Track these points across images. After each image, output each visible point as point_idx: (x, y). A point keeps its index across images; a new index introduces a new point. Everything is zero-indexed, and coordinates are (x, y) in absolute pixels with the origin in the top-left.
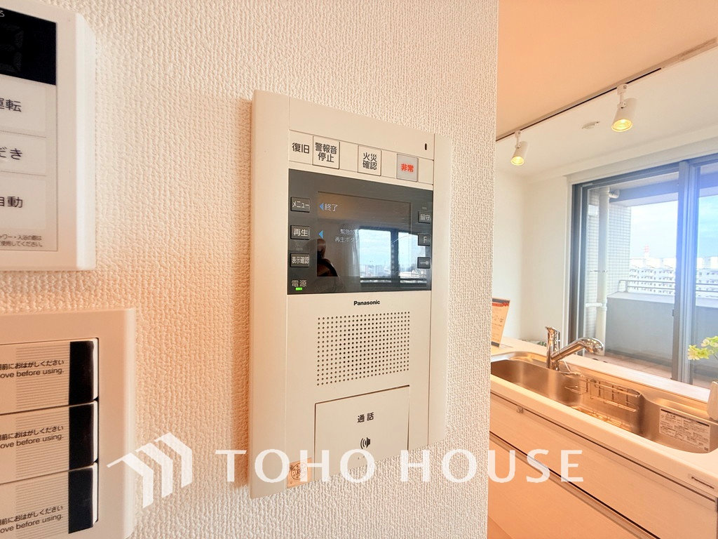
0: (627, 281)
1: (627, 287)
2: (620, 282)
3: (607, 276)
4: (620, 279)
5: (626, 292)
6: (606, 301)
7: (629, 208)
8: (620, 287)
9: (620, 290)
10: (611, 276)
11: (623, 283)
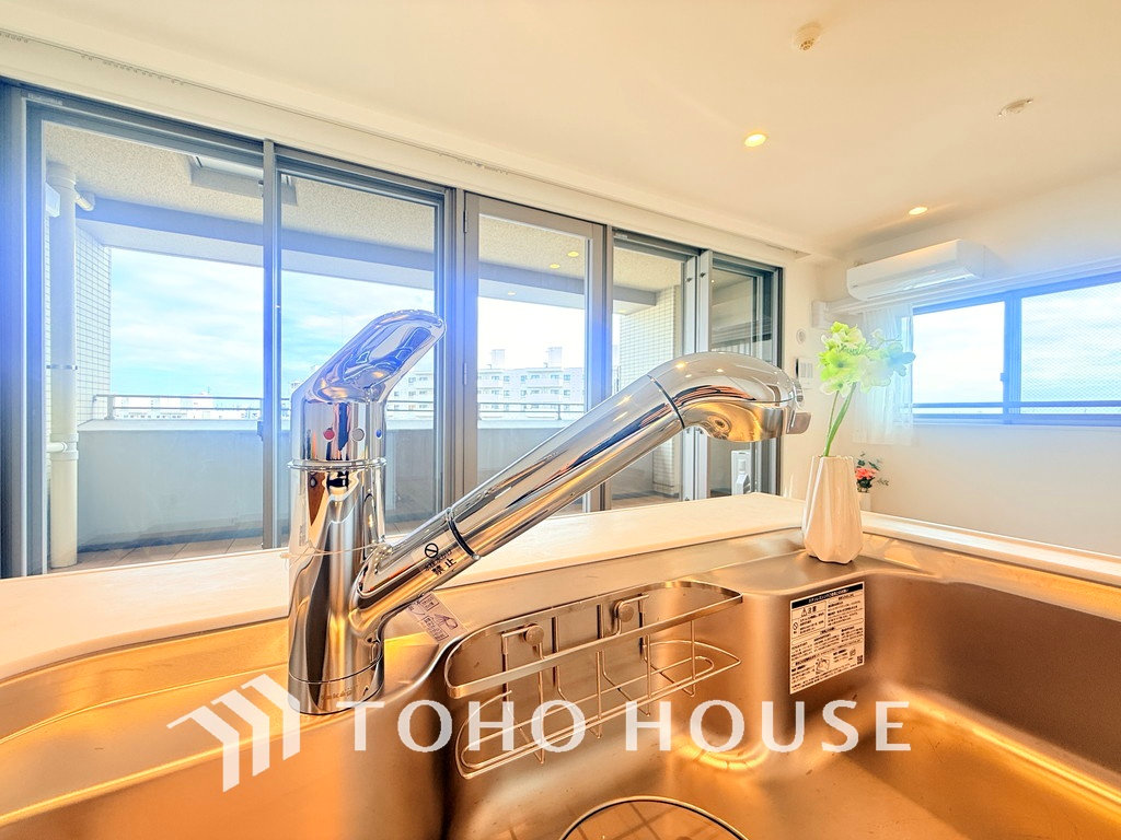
0: (111, 398)
1: (111, 408)
2: (94, 400)
3: (77, 377)
4: (95, 392)
5: (109, 418)
6: (76, 438)
7: (106, 249)
8: (96, 410)
9: (96, 417)
10: (83, 378)
11: (102, 403)
